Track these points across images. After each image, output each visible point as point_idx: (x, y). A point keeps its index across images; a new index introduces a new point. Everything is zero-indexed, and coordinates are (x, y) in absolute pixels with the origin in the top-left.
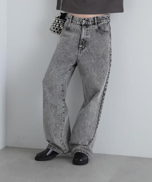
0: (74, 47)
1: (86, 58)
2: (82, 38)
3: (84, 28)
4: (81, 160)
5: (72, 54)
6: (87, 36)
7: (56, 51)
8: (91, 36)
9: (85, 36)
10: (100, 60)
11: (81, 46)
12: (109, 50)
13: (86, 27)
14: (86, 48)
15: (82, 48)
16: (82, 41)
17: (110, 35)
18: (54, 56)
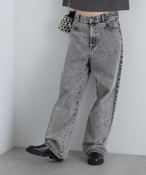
0: (84, 46)
1: (98, 57)
2: (91, 37)
3: (91, 27)
4: (96, 160)
5: (84, 53)
6: (96, 34)
7: (68, 52)
8: (100, 33)
9: (94, 34)
10: (112, 57)
11: (91, 45)
12: (120, 46)
13: (94, 25)
14: (97, 47)
15: (92, 46)
16: (92, 40)
17: (120, 31)
18: (67, 57)
